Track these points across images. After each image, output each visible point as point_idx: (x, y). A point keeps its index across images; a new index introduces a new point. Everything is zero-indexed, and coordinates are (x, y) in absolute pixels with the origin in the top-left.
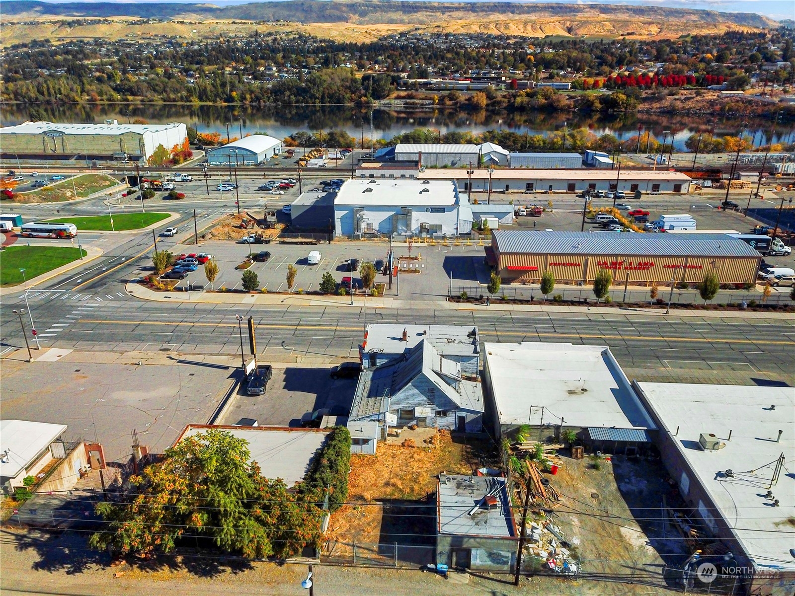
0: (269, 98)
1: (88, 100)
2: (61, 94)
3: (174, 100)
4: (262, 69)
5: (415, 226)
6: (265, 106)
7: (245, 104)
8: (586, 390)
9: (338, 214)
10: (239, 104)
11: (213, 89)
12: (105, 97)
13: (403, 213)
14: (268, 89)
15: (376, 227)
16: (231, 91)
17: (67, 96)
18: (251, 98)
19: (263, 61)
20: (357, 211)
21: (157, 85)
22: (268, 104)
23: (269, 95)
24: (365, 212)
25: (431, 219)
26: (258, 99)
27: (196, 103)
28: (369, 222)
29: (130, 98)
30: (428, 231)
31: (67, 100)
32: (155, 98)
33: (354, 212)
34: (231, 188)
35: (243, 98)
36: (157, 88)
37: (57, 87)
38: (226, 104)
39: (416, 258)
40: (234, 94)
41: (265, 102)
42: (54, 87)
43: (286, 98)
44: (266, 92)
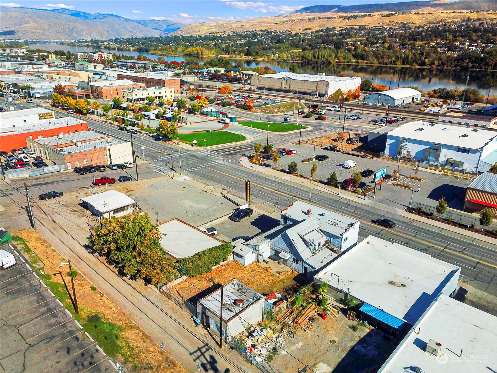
0: (452, 64)
1: (337, 62)
2: (324, 58)
3: (386, 64)
4: (458, 43)
5: (442, 159)
6: (447, 69)
7: (432, 67)
8: (405, 286)
9: (389, 142)
10: (429, 67)
11: (413, 57)
12: (346, 61)
13: (435, 148)
14: (454, 57)
15: (413, 154)
16: (426, 58)
17: (326, 59)
18: (438, 63)
19: (460, 38)
20: (402, 142)
21: (379, 54)
22: (449, 68)
23: (453, 62)
24: (407, 143)
25: (457, 156)
26: (443, 64)
27: (399, 65)
28: (409, 150)
29: (360, 61)
30: (452, 165)
31: (326, 62)
32: (374, 62)
33: (399, 142)
34: (355, 118)
35: (432, 63)
36: (379, 56)
37: (323, 54)
38: (419, 67)
39: (420, 180)
40: (427, 60)
41: (447, 67)
42: (321, 54)
43: (465, 64)
44: (451, 60)
